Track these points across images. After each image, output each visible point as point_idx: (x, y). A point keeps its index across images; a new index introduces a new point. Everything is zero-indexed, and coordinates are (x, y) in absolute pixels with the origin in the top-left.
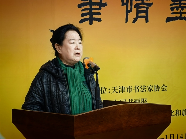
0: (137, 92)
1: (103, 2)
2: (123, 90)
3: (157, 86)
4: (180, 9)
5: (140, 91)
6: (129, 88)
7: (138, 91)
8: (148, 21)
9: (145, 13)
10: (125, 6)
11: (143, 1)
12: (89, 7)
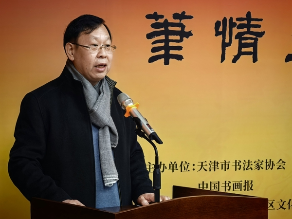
0: (237, 169)
1: (186, 30)
2: (215, 167)
3: (270, 162)
5: (242, 168)
6: (225, 164)
7: (240, 169)
8: (257, 60)
9: (252, 48)
10: (220, 37)
11: (249, 29)
12: (164, 38)
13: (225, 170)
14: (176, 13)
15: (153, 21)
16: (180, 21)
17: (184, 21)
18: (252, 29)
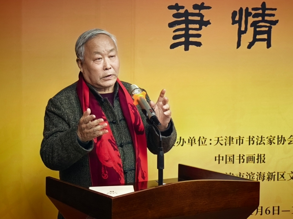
0: (251, 144)
1: (205, 19)
2: (230, 142)
3: (282, 138)
5: (255, 143)
6: (240, 140)
7: (253, 144)
8: (270, 46)
9: (266, 35)
10: (237, 25)
11: (263, 18)
12: (185, 27)
13: (240, 145)
14: (196, 4)
15: (175, 11)
16: (200, 11)
17: (202, 12)
18: (267, 18)
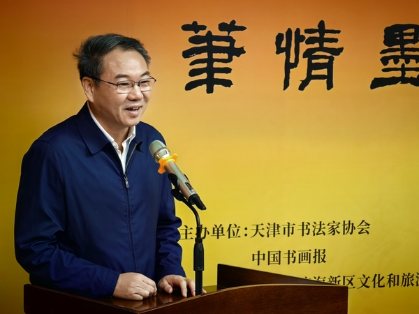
0: (305, 234)
1: (237, 46)
2: (274, 232)
3: (349, 224)
4: (402, 61)
5: (311, 233)
6: (289, 228)
7: (308, 234)
8: (332, 87)
9: (326, 70)
10: (283, 55)
11: (321, 45)
12: (207, 57)
13: (289, 236)
14: (223, 23)
15: (192, 34)
16: (229, 34)
17: (233, 34)
18: (326, 45)
